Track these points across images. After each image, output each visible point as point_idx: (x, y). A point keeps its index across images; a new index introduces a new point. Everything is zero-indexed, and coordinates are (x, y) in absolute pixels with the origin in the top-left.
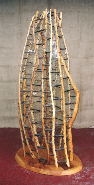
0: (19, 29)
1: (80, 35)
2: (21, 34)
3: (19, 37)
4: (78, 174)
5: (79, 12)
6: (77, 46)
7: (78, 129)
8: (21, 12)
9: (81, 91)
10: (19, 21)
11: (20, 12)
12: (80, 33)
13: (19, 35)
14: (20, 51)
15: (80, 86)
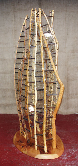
0: (13, 26)
1: (67, 32)
2: (15, 31)
3: (13, 34)
4: (65, 155)
5: (66, 11)
6: (65, 42)
7: (65, 115)
8: (16, 12)
9: (68, 81)
10: (13, 19)
11: (14, 12)
12: (68, 30)
13: (14, 32)
14: (14, 46)
15: (67, 77)
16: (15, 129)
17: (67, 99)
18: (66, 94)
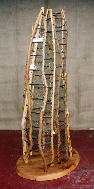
0: (16, 29)
1: (78, 34)
2: (18, 34)
3: (16, 37)
4: (78, 177)
5: (77, 11)
6: (75, 46)
7: (75, 131)
8: (18, 12)
9: (78, 92)
10: (16, 20)
11: (16, 12)
12: (78, 32)
13: (16, 35)
14: (17, 51)
15: (77, 87)
16: (19, 148)
17: (78, 112)
18: (77, 107)
